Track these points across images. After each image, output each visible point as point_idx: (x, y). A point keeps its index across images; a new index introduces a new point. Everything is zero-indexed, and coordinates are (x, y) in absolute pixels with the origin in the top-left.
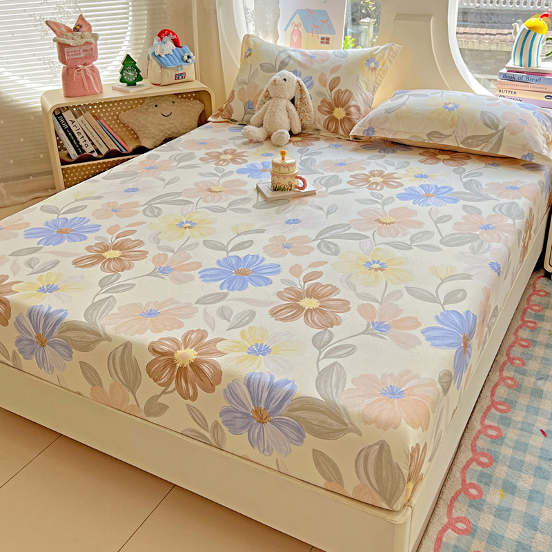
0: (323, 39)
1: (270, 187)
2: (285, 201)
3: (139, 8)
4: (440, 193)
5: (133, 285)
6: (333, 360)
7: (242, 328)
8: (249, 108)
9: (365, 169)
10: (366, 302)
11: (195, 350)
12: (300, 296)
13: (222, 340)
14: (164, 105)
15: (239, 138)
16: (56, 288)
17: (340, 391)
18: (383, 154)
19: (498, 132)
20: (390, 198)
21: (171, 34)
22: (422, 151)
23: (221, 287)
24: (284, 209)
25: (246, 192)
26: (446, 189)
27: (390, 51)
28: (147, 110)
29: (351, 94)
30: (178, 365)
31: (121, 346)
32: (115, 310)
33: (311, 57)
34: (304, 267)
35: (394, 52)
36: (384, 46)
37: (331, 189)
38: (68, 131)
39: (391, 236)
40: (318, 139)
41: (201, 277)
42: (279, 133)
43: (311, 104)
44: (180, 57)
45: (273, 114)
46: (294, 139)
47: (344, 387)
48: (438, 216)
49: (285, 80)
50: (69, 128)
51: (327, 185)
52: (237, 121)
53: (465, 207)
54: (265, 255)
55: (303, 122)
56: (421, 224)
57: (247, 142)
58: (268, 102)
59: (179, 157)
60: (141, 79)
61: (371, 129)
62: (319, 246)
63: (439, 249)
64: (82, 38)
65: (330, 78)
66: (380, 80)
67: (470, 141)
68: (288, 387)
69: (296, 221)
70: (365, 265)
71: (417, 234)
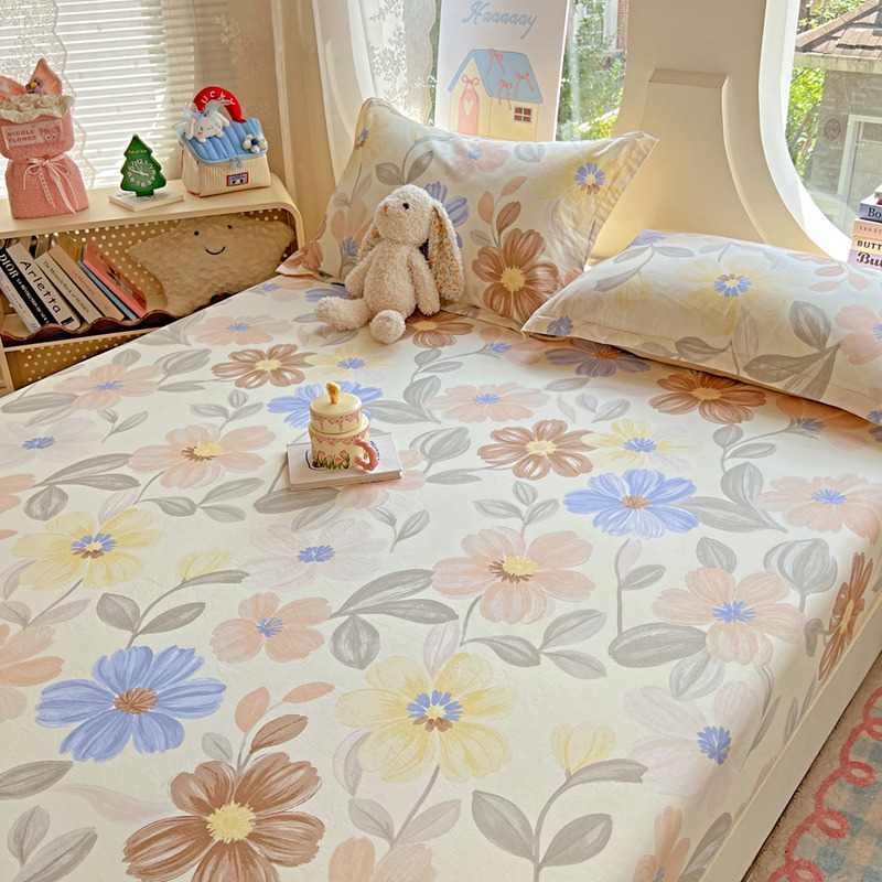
0: (518, 110)
2: (328, 492)
3: (178, 41)
4: (662, 498)
8: (349, 254)
9: (530, 415)
10: (361, 835)
14: (211, 232)
15: (311, 319)
18: (585, 376)
19: (824, 352)
20: (548, 504)
21: (222, 96)
22: (666, 374)
23: (66, 744)
24: (317, 516)
25: (259, 463)
26: (680, 489)
27: (632, 149)
28: (178, 240)
29: (539, 240)
33: (471, 156)
34: (275, 698)
35: (640, 153)
36: (621, 138)
38: (19, 282)
39: (506, 617)
40: (468, 329)
41: (40, 707)
42: (381, 318)
43: (458, 256)
44: (237, 140)
45: (381, 275)
46: (421, 325)
48: (632, 568)
49: (406, 206)
50: (21, 276)
51: (434, 455)
52: (331, 276)
53: (701, 547)
55: (443, 291)
56: (587, 588)
58: (376, 248)
59: (174, 360)
60: (161, 182)
61: (565, 321)
62: (337, 633)
63: (600, 671)
64: (37, 107)
65: (500, 204)
66: (605, 210)
67: (763, 366)
70: (411, 707)
71: (567, 618)
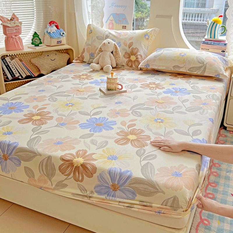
0: (123, 26)
1: (106, 89)
2: (113, 94)
4: (182, 91)
5: (48, 131)
6: (147, 161)
7: (103, 149)
8: (92, 56)
9: (147, 81)
10: (157, 136)
11: (83, 158)
12: (127, 134)
13: (95, 154)
14: (52, 55)
15: (88, 69)
16: (11, 133)
17: (153, 175)
18: (154, 75)
19: (204, 65)
20: (160, 93)
21: (55, 23)
22: (170, 74)
23: (90, 131)
24: (114, 98)
25: (95, 91)
26: (184, 89)
27: (154, 31)
28: (44, 57)
29: (138, 50)
30: (75, 166)
31: (46, 158)
32: (41, 142)
33: (120, 33)
34: (127, 122)
35: (156, 31)
36: (152, 29)
37: (133, 90)
39: (163, 108)
40: (124, 70)
41: (80, 127)
42: (107, 67)
43: (120, 54)
44: (59, 33)
45: (104, 58)
46: (114, 69)
47: (154, 173)
48: (182, 100)
49: (109, 43)
50: (8, 65)
51: (131, 88)
52: (86, 62)
53: (193, 96)
54: (108, 117)
55: (117, 62)
56: (176, 103)
57: (92, 71)
58: (101, 53)
59: (61, 77)
60: (41, 43)
61: (148, 65)
62: (132, 113)
63: (185, 113)
64: (14, 23)
65: (128, 43)
67: (192, 69)
68: (129, 173)
69: (120, 103)
70: (154, 121)
71: (175, 107)
